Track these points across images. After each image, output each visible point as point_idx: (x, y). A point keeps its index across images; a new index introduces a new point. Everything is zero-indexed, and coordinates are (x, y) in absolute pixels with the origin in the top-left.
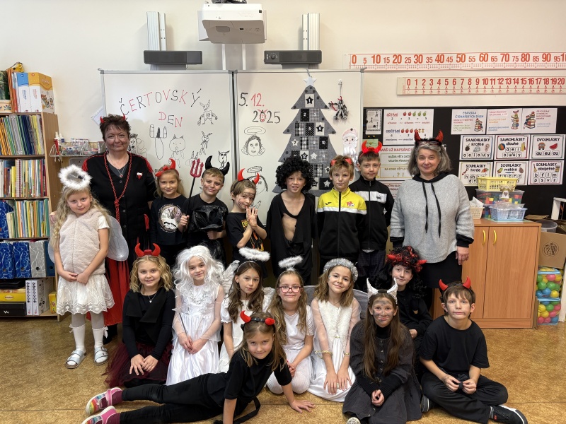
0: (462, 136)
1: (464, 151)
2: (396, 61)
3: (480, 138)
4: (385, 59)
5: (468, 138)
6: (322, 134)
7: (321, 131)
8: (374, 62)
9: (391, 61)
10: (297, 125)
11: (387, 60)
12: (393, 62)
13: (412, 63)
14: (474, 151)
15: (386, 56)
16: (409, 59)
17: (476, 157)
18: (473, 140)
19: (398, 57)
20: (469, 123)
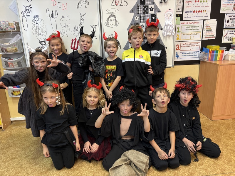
0: (226, 14)
1: (226, 23)
6: (153, 12)
7: (152, 10)
10: (138, 7)
14: (232, 23)
17: (232, 26)
20: (230, 6)
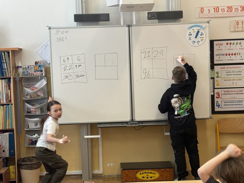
2: (229, 10)
4: (222, 9)
8: (215, 12)
9: (226, 10)
11: (223, 10)
12: (227, 11)
13: (239, 11)
15: (223, 8)
16: (237, 9)
19: (230, 8)
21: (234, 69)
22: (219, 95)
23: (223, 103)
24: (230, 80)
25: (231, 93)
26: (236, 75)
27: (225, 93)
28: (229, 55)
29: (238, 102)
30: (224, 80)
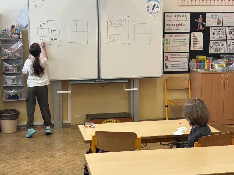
0: (211, 27)
1: (212, 35)
3: (220, 28)
5: (214, 28)
14: (217, 35)
17: (218, 38)
18: (216, 29)
20: (214, 20)
21: (180, 37)
22: (167, 58)
23: (170, 65)
24: (176, 46)
25: (177, 56)
26: (181, 42)
27: (172, 57)
28: (177, 25)
29: (182, 64)
30: (172, 46)
